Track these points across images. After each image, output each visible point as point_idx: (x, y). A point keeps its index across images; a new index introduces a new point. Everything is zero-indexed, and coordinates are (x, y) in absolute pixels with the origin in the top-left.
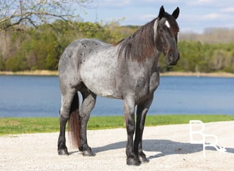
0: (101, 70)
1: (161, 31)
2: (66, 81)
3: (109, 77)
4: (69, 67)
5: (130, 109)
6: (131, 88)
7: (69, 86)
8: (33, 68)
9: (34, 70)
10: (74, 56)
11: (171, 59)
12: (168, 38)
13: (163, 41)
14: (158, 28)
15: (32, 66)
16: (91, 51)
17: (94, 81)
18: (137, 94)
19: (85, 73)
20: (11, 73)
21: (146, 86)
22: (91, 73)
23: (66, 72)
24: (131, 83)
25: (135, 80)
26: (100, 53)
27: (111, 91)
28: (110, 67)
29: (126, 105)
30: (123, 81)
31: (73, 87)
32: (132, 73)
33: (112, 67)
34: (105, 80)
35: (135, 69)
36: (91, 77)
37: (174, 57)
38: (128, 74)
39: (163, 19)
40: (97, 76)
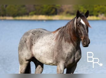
0: (46, 47)
1: (78, 26)
2: (22, 56)
3: (50, 52)
4: (25, 48)
5: (61, 71)
6: (63, 58)
7: (24, 60)
8: (32, 13)
9: (32, 15)
10: (28, 41)
11: (85, 43)
12: (83, 31)
13: (79, 32)
14: (77, 23)
15: (30, 12)
16: (38, 37)
17: (42, 54)
18: (66, 63)
19: (36, 50)
20: (11, 18)
21: (72, 58)
22: (40, 50)
23: (23, 52)
24: (64, 55)
25: (66, 54)
26: (45, 38)
27: (52, 60)
28: (51, 45)
29: (59, 69)
30: (59, 54)
31: (27, 60)
32: (64, 50)
33: (52, 45)
34: (48, 54)
35: (66, 47)
36: (40, 52)
37: (86, 42)
38: (62, 50)
39: (79, 18)
40: (44, 51)
